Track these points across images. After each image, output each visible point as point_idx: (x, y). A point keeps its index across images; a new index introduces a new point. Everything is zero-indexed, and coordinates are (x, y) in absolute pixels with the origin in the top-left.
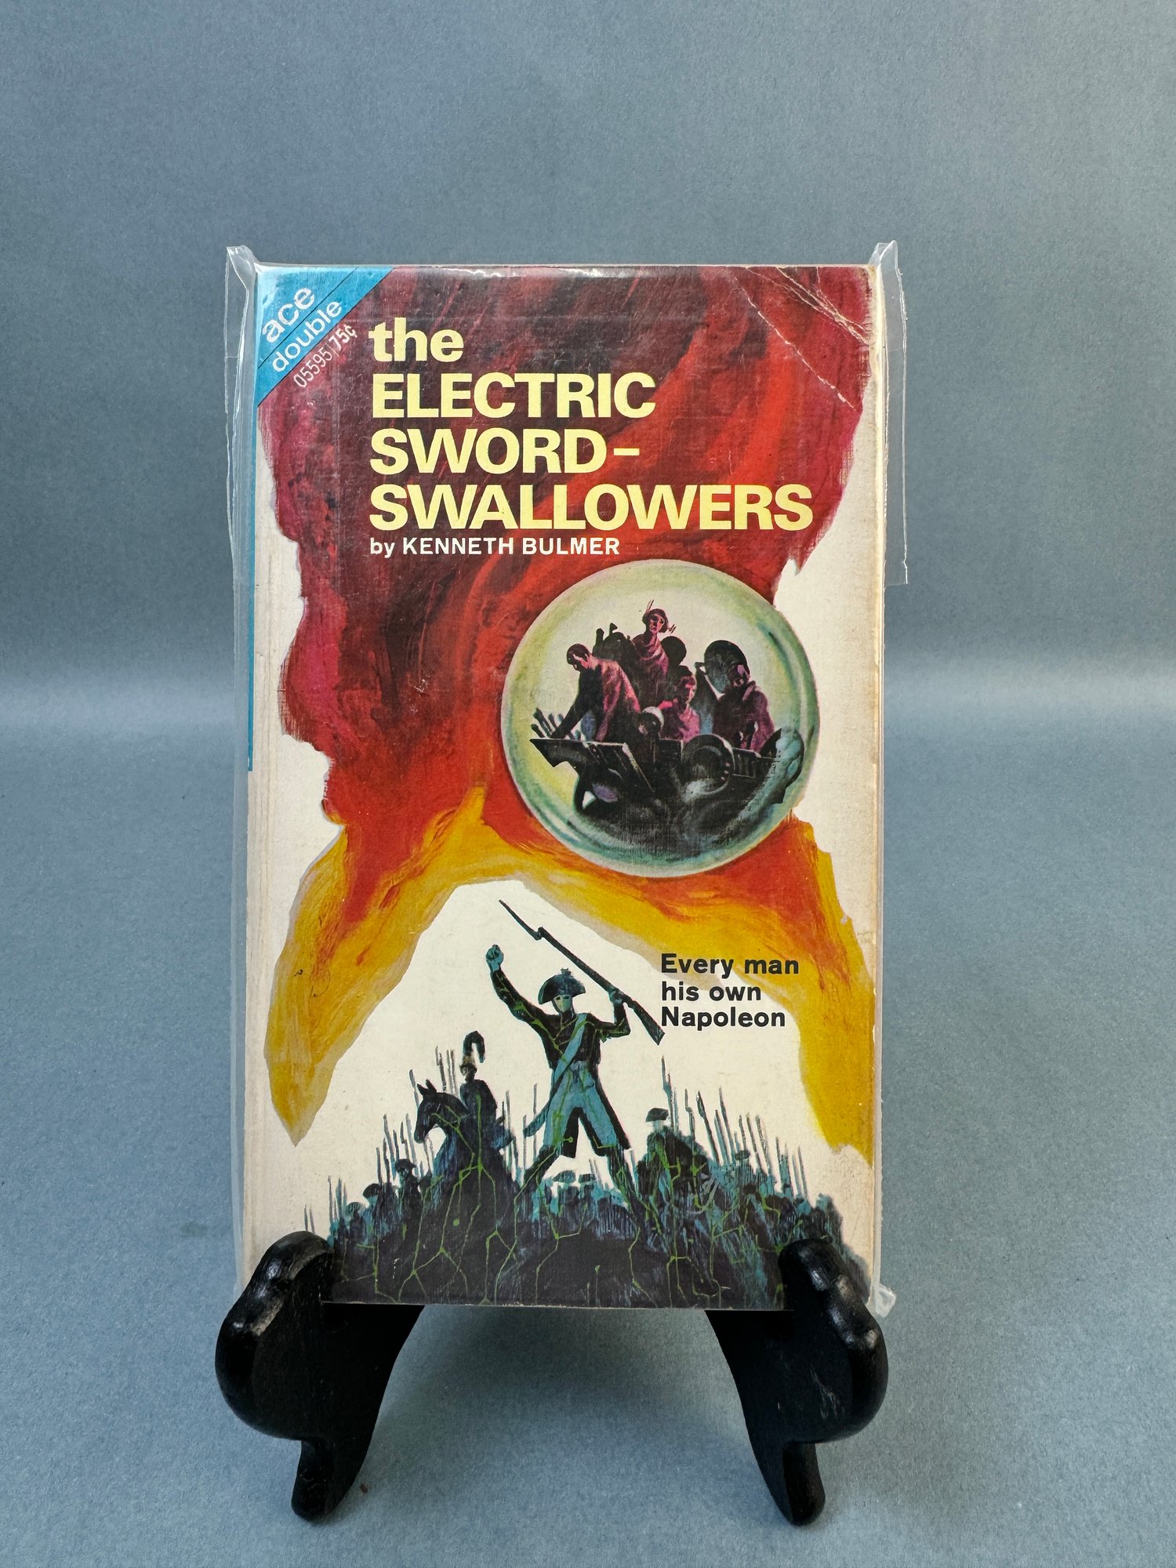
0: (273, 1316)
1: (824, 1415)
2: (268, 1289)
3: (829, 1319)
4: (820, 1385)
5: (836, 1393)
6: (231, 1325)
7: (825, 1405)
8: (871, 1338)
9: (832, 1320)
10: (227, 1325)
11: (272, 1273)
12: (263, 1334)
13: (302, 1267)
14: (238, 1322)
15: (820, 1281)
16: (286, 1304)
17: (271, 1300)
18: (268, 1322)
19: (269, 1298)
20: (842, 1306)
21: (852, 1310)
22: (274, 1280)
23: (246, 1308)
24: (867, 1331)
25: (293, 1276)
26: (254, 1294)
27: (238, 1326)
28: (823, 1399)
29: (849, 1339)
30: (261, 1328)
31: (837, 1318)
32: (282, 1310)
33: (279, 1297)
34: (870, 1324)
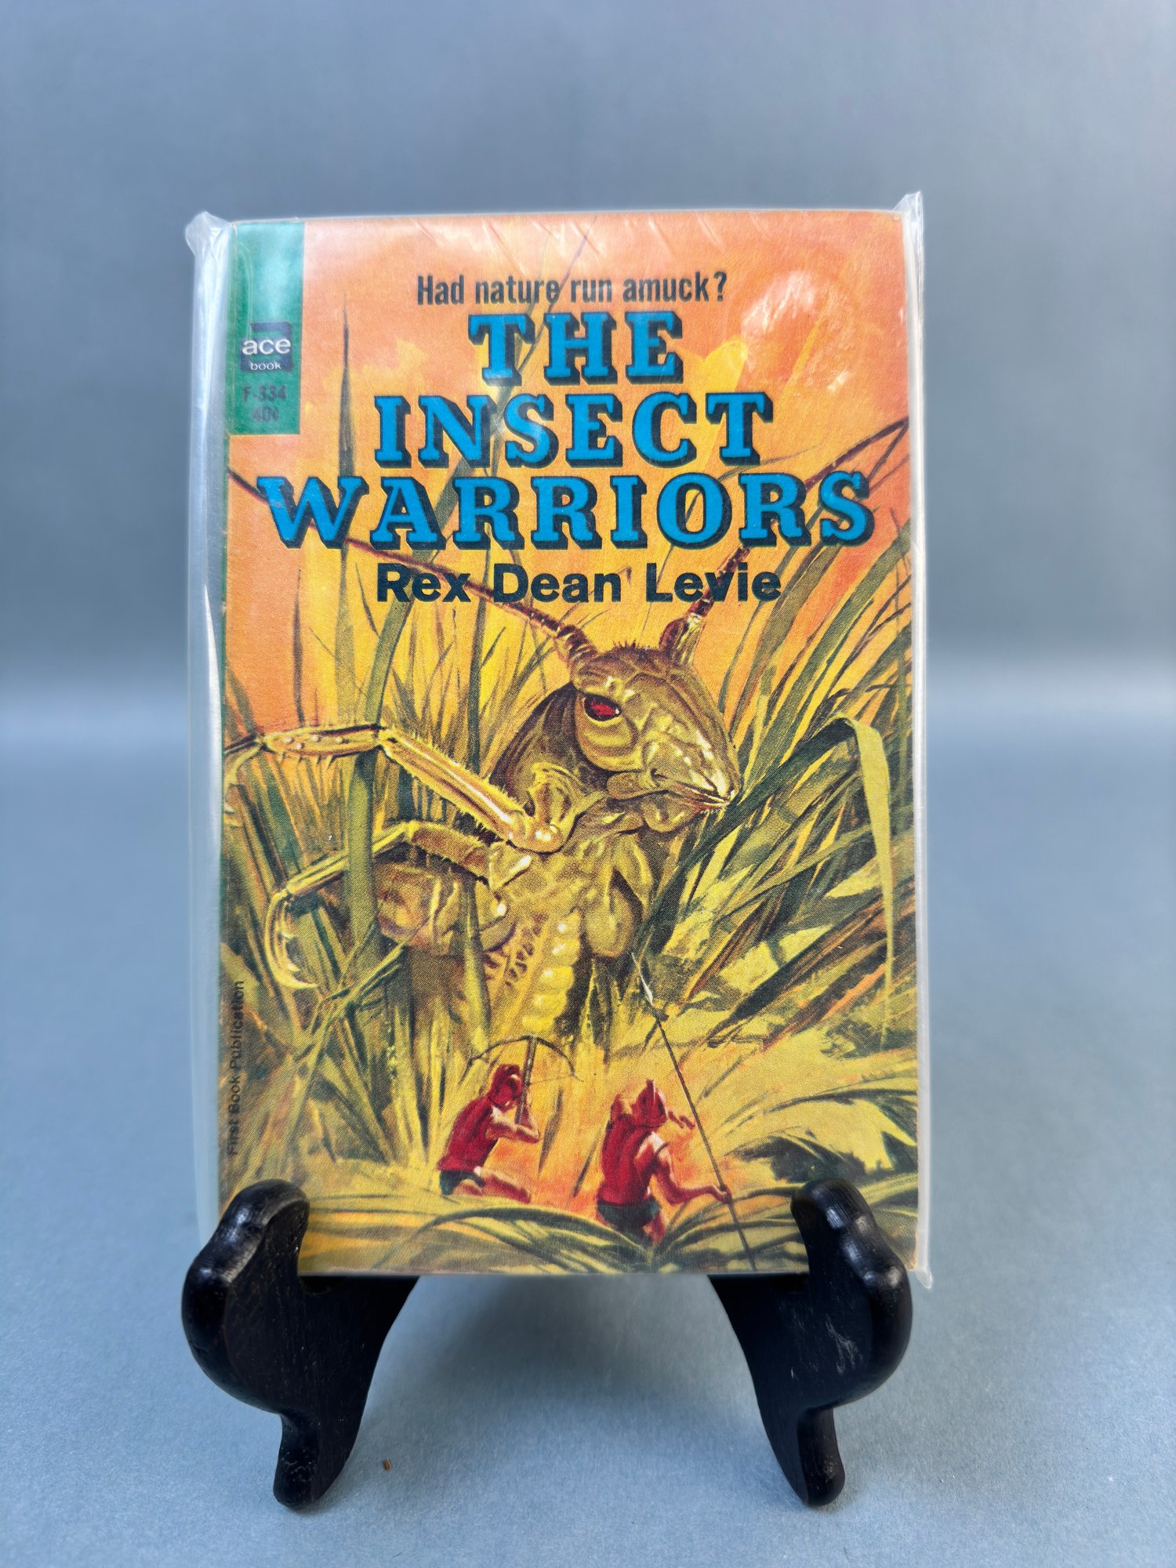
0: (245, 1261)
1: (840, 1370)
2: (239, 1234)
3: (844, 1257)
4: (836, 1334)
5: (853, 1340)
6: (198, 1270)
7: (842, 1357)
8: (894, 1278)
9: (849, 1258)
10: (193, 1273)
11: (241, 1218)
12: (235, 1281)
13: (276, 1212)
14: (206, 1267)
15: (837, 1218)
16: (260, 1248)
17: (242, 1244)
18: (240, 1268)
19: (240, 1243)
20: (861, 1242)
21: (872, 1247)
22: (245, 1225)
23: (216, 1254)
24: (888, 1268)
25: (265, 1221)
26: (222, 1240)
27: (207, 1272)
28: (840, 1351)
29: (868, 1277)
30: (230, 1276)
31: (853, 1253)
32: (255, 1257)
33: (251, 1241)
34: (894, 1262)
